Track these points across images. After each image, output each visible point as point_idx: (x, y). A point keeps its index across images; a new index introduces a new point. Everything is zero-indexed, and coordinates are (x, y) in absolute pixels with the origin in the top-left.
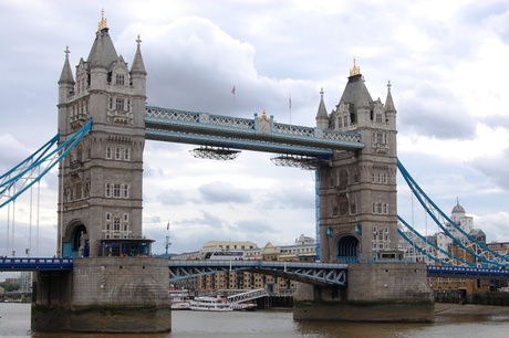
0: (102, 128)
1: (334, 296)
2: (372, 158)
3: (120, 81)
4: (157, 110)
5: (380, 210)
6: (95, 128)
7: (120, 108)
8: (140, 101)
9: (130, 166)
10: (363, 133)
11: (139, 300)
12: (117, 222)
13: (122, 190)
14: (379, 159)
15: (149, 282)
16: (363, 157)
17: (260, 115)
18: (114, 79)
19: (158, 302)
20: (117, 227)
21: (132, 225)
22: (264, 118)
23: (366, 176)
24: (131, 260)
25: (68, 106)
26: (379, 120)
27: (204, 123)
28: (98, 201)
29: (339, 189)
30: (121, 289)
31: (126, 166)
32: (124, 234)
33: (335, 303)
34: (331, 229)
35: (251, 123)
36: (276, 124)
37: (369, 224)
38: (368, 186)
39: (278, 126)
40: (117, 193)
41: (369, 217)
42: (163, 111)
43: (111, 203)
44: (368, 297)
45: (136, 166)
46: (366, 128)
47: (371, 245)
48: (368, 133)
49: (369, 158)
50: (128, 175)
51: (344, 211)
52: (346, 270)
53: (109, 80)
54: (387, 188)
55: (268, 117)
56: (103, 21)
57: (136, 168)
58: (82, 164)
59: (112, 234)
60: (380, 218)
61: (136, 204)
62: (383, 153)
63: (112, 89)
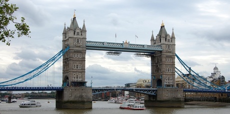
0: (72, 48)
1: (153, 99)
2: (166, 54)
3: (78, 34)
4: (90, 42)
5: (169, 71)
6: (70, 48)
7: (78, 42)
8: (84, 40)
9: (81, 59)
10: (162, 46)
11: (80, 99)
12: (77, 76)
13: (79, 67)
14: (168, 54)
15: (83, 94)
16: (162, 54)
17: (125, 42)
18: (76, 33)
19: (85, 100)
20: (77, 78)
21: (82, 77)
22: (126, 42)
23: (164, 60)
24: (78, 88)
25: (65, 41)
26: (169, 41)
27: (106, 45)
28: (71, 70)
29: (156, 64)
30: (75, 96)
31: (80, 59)
32: (80, 80)
33: (154, 101)
34: (155, 77)
35: (122, 44)
36: (130, 44)
37: (164, 76)
38: (164, 63)
39: (132, 45)
40: (77, 67)
41: (164, 73)
42: (92, 42)
43: (76, 70)
44: (162, 99)
45: (83, 59)
46: (163, 44)
47: (165, 82)
48: (164, 46)
49: (164, 54)
50: (81, 62)
51: (158, 71)
52: (156, 90)
53: (74, 34)
54: (172, 64)
55: (128, 42)
56: (74, 15)
57: (83, 60)
58: (68, 59)
59: (76, 80)
60: (169, 73)
61: (83, 71)
62: (170, 52)
63: (75, 36)
